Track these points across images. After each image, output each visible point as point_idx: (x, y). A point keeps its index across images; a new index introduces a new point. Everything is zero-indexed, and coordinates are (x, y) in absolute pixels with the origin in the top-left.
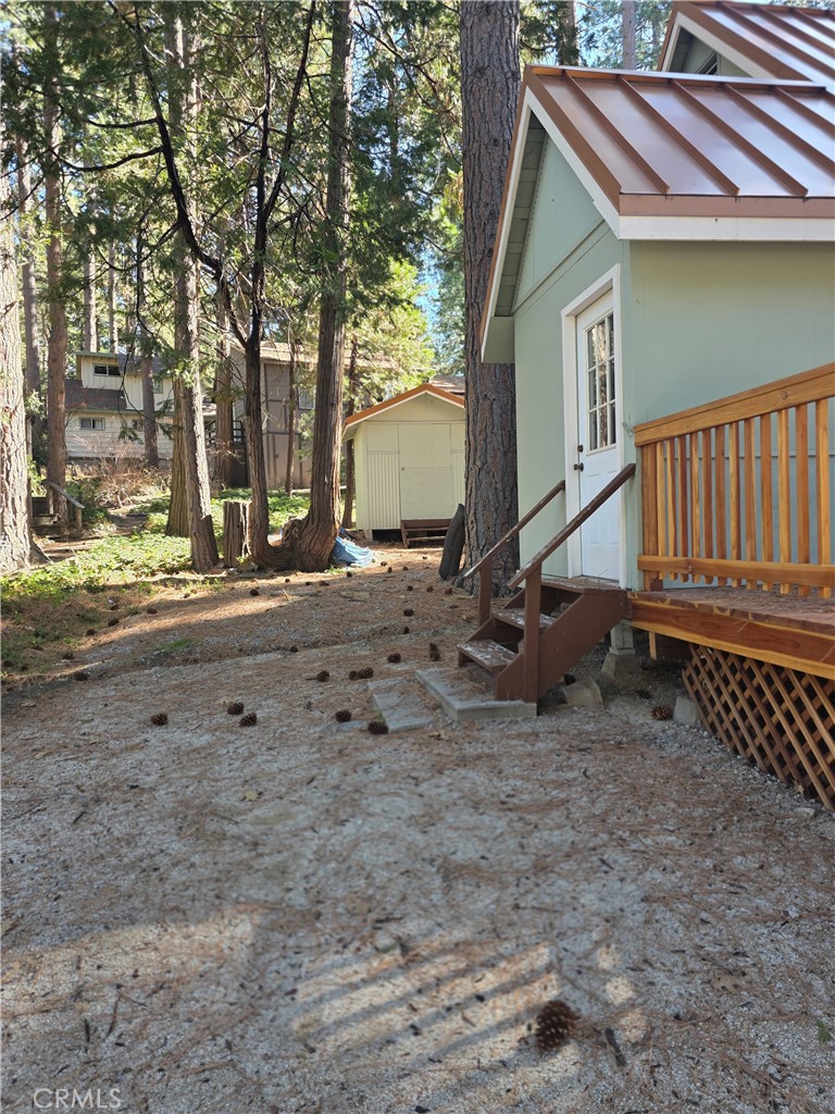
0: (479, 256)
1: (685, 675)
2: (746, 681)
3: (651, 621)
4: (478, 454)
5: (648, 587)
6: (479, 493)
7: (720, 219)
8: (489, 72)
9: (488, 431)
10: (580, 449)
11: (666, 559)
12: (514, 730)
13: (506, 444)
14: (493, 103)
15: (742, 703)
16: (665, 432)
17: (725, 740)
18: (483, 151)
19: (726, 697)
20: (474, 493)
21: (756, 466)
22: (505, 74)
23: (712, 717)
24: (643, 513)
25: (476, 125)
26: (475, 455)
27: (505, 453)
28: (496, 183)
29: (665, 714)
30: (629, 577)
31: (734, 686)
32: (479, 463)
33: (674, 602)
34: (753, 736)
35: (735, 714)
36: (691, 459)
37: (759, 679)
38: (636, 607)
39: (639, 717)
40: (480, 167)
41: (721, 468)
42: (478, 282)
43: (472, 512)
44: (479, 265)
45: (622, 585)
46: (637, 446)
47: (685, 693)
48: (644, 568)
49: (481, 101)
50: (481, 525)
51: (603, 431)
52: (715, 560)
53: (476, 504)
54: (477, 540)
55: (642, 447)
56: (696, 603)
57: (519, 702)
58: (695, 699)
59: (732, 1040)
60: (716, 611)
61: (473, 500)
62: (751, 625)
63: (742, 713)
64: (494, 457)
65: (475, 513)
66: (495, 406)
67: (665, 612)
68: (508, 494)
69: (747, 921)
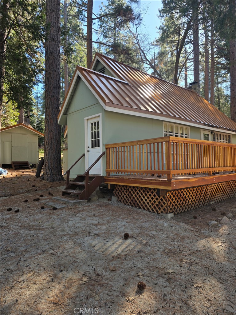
0: (50, 97)
1: (114, 192)
2: (127, 191)
3: (109, 182)
4: (49, 145)
5: (108, 175)
6: (49, 155)
7: (121, 109)
8: (54, 54)
9: (52, 139)
10: (89, 147)
11: (112, 170)
12: (85, 205)
13: (57, 143)
14: (55, 62)
15: (127, 195)
16: (113, 146)
17: (123, 202)
18: (52, 72)
19: (123, 194)
20: (47, 155)
21: (132, 154)
22: (58, 56)
23: (120, 199)
24: (107, 161)
25: (50, 65)
26: (48, 145)
27: (56, 145)
28: (55, 80)
29: (110, 200)
30: (103, 173)
31: (125, 192)
32: (49, 147)
33: (115, 178)
34: (129, 201)
35: (125, 197)
36: (118, 151)
37: (130, 190)
38: (106, 179)
39: (105, 201)
40: (51, 75)
41: (124, 154)
42: (50, 103)
43: (47, 160)
44: (50, 99)
45: (102, 175)
46: (106, 148)
47: (114, 195)
48: (107, 172)
49: (52, 60)
50: (49, 163)
51: (95, 144)
52: (123, 169)
53: (48, 158)
54: (48, 167)
55: (106, 149)
56: (121, 177)
57: (84, 200)
58: (116, 196)
59: (147, 234)
60: (125, 178)
61: (47, 157)
62: (132, 180)
63: (127, 197)
64: (54, 146)
65: (48, 160)
66: (54, 134)
67: (113, 180)
68: (57, 156)
69: (141, 223)
